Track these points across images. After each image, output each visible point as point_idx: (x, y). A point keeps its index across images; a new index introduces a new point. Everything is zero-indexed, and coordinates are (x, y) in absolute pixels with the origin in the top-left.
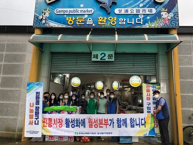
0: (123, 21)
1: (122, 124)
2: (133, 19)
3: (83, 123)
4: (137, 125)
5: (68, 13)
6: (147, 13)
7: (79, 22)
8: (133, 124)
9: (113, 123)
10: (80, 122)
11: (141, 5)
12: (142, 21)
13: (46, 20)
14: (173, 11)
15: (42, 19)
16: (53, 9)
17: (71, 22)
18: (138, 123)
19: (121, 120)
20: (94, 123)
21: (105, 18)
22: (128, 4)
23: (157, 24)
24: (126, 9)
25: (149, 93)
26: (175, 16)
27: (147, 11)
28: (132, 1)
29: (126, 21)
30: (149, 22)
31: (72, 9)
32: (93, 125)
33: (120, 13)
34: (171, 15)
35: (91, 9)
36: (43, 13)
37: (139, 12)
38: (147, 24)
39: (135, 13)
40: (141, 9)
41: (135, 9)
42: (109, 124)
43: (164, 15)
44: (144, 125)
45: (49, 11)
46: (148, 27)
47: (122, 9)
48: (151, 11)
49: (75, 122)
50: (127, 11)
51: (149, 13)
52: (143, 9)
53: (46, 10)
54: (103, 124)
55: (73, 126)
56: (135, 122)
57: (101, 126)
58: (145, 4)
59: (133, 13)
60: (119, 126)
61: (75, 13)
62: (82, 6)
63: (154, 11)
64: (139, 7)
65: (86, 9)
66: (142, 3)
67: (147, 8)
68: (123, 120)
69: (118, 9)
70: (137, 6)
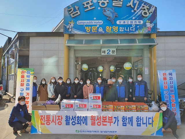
0: (122, 29)
1: (127, 122)
2: (128, 28)
3: (85, 120)
4: (143, 124)
5: (86, 24)
6: (138, 23)
7: (93, 30)
8: (139, 123)
9: (118, 121)
10: (82, 119)
11: (134, 18)
12: (134, 29)
13: (71, 28)
14: (154, 22)
15: (69, 28)
16: (76, 21)
17: (88, 30)
18: (145, 122)
19: (127, 118)
20: (97, 120)
21: (110, 27)
22: (125, 17)
23: (144, 31)
24: (124, 21)
25: (23, 79)
26: (155, 26)
27: (137, 22)
28: (127, 15)
29: (124, 29)
30: (139, 30)
31: (89, 21)
32: (96, 122)
33: (120, 24)
34: (153, 25)
35: (101, 21)
36: (69, 24)
37: (132, 23)
38: (137, 31)
39: (130, 24)
40: (134, 21)
41: (130, 21)
42: (114, 122)
43: (148, 25)
44: (152, 124)
45: (73, 22)
46: (138, 33)
47: (121, 21)
48: (140, 22)
49: (76, 119)
50: (124, 22)
51: (139, 24)
52: (135, 21)
53: (71, 22)
54: (106, 122)
55: (74, 123)
56: (142, 121)
57: (104, 123)
58: (136, 17)
59: (128, 24)
60: (124, 125)
61: (91, 24)
62: (95, 19)
63: (142, 22)
64: (132, 20)
65: (98, 21)
66: (134, 16)
67: (137, 20)
68: (129, 118)
69: (119, 21)
70: (131, 19)
